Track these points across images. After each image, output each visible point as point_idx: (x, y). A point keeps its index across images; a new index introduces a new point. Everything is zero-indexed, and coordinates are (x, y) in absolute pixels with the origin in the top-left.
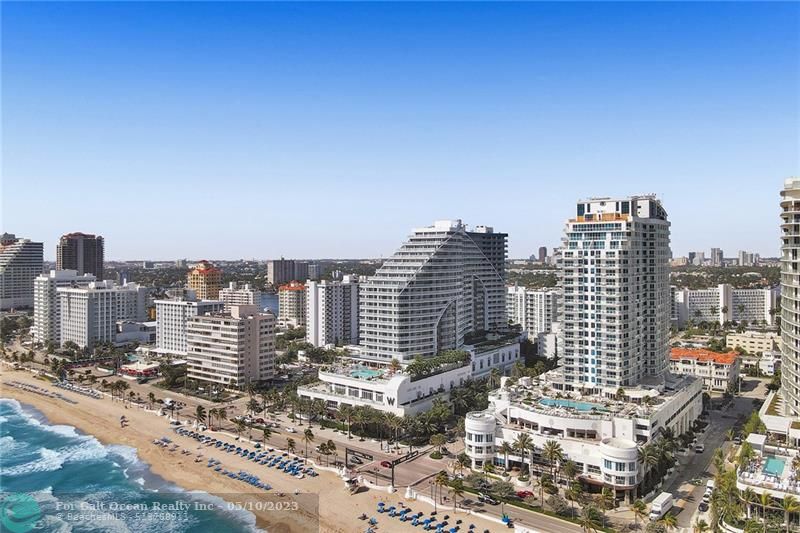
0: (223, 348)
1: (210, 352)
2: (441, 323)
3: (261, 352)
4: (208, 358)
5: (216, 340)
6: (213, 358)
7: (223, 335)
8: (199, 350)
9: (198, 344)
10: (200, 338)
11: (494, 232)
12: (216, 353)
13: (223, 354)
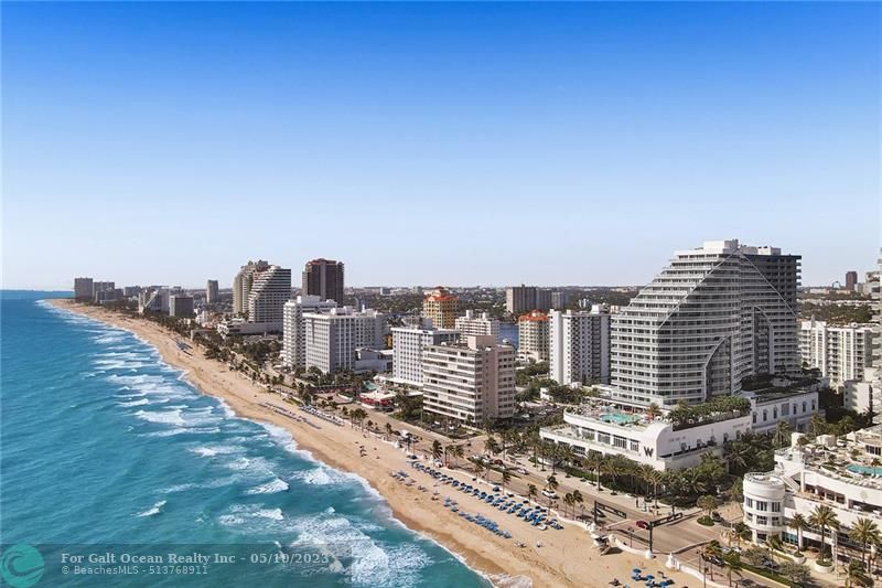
0: (460, 380)
1: (446, 384)
2: (711, 363)
3: (500, 387)
4: (444, 390)
5: (452, 372)
6: (449, 391)
7: (459, 367)
8: (435, 382)
9: (434, 375)
10: (436, 369)
11: (782, 254)
12: (453, 385)
13: (459, 387)
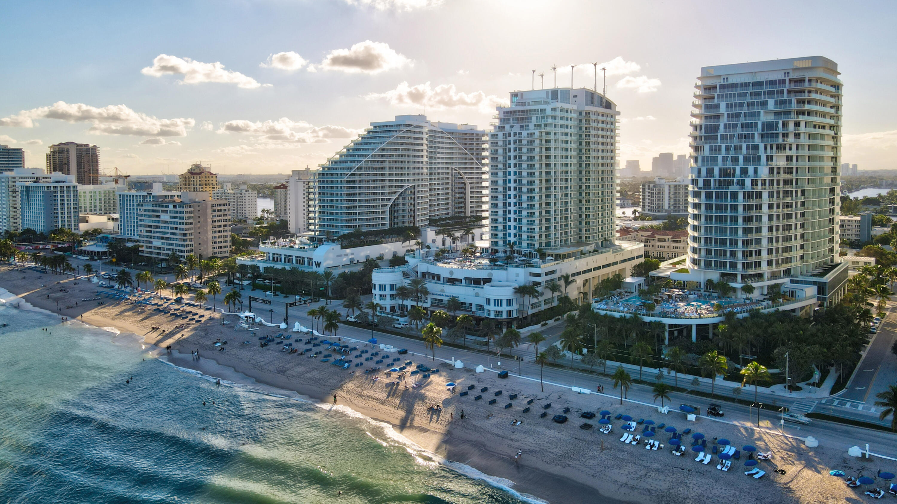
0: (172, 228)
1: (159, 232)
4: (159, 238)
5: (166, 222)
6: (163, 238)
8: (150, 232)
9: (150, 226)
10: (150, 221)
11: (478, 130)
12: (165, 233)
13: (172, 234)
